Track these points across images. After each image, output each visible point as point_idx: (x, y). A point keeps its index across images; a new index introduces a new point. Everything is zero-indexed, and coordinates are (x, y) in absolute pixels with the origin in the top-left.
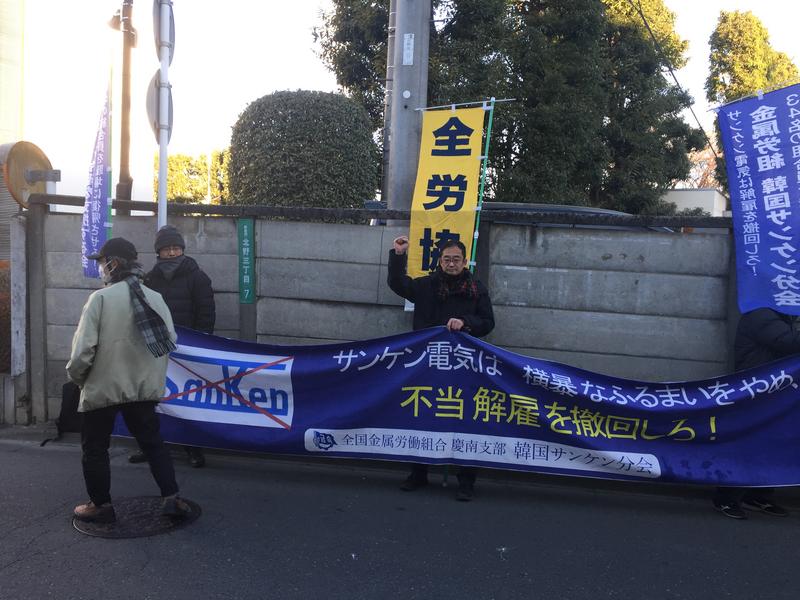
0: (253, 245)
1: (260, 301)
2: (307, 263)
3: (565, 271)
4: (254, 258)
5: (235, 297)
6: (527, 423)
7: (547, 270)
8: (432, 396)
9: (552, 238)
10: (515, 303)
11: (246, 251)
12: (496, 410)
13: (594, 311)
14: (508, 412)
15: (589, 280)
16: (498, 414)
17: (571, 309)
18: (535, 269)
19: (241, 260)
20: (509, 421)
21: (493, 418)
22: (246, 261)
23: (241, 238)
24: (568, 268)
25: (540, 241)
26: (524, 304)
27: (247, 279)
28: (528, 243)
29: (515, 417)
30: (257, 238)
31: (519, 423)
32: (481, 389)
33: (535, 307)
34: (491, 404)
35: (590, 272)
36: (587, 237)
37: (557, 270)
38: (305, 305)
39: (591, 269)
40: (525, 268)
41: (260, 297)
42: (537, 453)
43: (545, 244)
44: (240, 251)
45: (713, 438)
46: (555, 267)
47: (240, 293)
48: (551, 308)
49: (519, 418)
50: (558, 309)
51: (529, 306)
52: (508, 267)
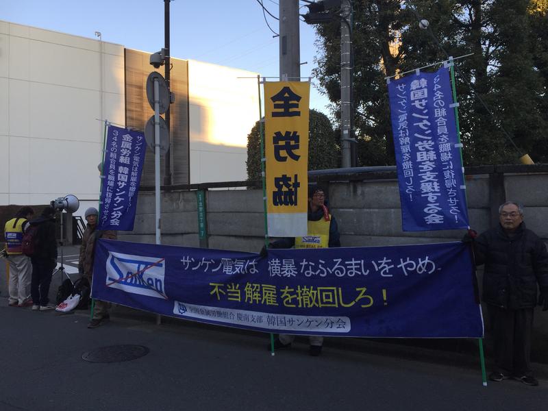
0: (205, 206)
1: (210, 238)
2: (231, 214)
3: (377, 210)
4: (206, 212)
5: (198, 235)
6: (272, 304)
7: (365, 210)
8: (225, 288)
9: (367, 189)
10: (347, 233)
11: (201, 209)
12: (255, 297)
13: (398, 236)
14: (262, 297)
15: (393, 216)
16: (257, 299)
17: (382, 236)
18: (358, 210)
19: (199, 215)
20: (263, 302)
21: (255, 301)
22: (201, 215)
23: (198, 202)
24: (378, 208)
25: (359, 192)
26: (353, 233)
27: (202, 225)
28: (352, 194)
29: (265, 300)
30: (207, 201)
31: (267, 303)
32: (248, 284)
33: (360, 235)
34: (253, 292)
35: (393, 210)
36: (388, 187)
37: (371, 210)
38: (232, 239)
39: (393, 208)
40: (351, 210)
41: (210, 235)
42: (279, 322)
43: (363, 193)
44: (198, 209)
45: (386, 304)
46: (370, 208)
47: (200, 233)
48: (370, 235)
49: (267, 301)
50: (374, 235)
51: (356, 235)
52: (341, 210)
